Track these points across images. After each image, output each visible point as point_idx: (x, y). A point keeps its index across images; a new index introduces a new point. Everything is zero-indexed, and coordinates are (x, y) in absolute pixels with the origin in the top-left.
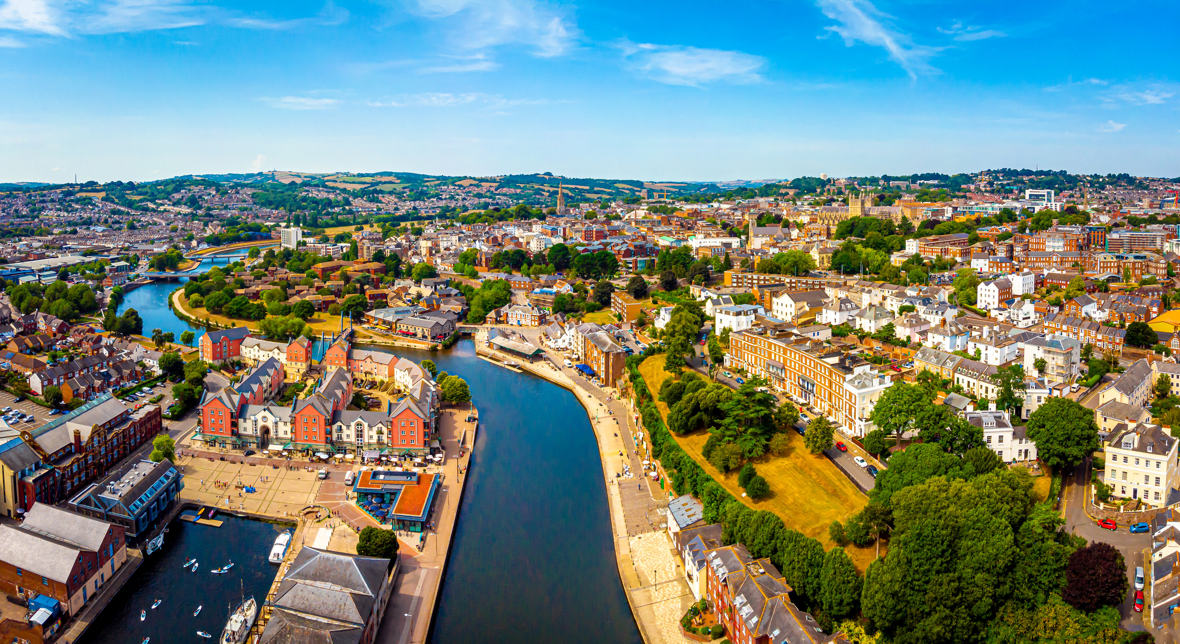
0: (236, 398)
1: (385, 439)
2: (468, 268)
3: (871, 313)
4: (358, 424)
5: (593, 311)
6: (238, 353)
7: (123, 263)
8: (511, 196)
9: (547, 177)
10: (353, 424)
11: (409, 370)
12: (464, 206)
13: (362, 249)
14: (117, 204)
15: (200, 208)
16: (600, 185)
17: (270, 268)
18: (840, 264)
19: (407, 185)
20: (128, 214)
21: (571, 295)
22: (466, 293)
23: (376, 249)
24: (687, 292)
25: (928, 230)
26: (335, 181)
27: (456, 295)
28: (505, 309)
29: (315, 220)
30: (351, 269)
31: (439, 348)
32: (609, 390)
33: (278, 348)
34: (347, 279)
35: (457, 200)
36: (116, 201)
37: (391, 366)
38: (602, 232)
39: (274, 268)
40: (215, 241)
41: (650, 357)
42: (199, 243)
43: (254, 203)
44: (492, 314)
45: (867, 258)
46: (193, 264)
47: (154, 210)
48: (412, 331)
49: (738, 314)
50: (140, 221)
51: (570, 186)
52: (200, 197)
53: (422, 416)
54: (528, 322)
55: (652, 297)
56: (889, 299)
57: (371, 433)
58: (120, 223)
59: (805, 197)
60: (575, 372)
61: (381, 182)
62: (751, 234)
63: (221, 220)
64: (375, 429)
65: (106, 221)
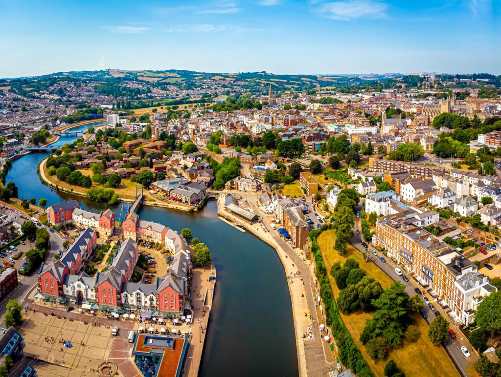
0: (61, 270)
1: (154, 303)
2: (215, 147)
3: (464, 202)
4: (138, 294)
5: (289, 184)
6: (71, 218)
7: (14, 140)
8: (243, 87)
9: (263, 74)
10: (134, 293)
11: (174, 239)
12: (216, 93)
13: (154, 129)
14: (17, 94)
15: (65, 95)
16: (293, 79)
17: (98, 145)
18: (440, 152)
19: (184, 79)
20: (23, 100)
21: (276, 171)
22: (214, 167)
23: (162, 130)
24: (346, 171)
25: (490, 126)
26: (143, 76)
27: (207, 167)
28: (236, 180)
29: (129, 103)
30: (146, 146)
31: (195, 210)
32: (298, 251)
33: (94, 217)
34: (143, 154)
35: (212, 89)
36: (17, 91)
37: (163, 234)
38: (294, 120)
39: (100, 145)
40: (70, 121)
41: (324, 232)
42: (61, 122)
43: (96, 92)
44: (228, 183)
45: (455, 147)
46: (56, 138)
47: (38, 98)
48: (179, 197)
49: (380, 200)
50: (29, 106)
51: (276, 80)
52: (65, 89)
53: (178, 290)
54: (250, 189)
55: (325, 174)
56: (473, 187)
57: (146, 300)
58: (18, 107)
59: (412, 90)
60: (277, 233)
61: (169, 77)
62: (383, 123)
63: (75, 104)
64: (148, 297)
65: (10, 106)
